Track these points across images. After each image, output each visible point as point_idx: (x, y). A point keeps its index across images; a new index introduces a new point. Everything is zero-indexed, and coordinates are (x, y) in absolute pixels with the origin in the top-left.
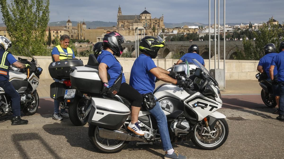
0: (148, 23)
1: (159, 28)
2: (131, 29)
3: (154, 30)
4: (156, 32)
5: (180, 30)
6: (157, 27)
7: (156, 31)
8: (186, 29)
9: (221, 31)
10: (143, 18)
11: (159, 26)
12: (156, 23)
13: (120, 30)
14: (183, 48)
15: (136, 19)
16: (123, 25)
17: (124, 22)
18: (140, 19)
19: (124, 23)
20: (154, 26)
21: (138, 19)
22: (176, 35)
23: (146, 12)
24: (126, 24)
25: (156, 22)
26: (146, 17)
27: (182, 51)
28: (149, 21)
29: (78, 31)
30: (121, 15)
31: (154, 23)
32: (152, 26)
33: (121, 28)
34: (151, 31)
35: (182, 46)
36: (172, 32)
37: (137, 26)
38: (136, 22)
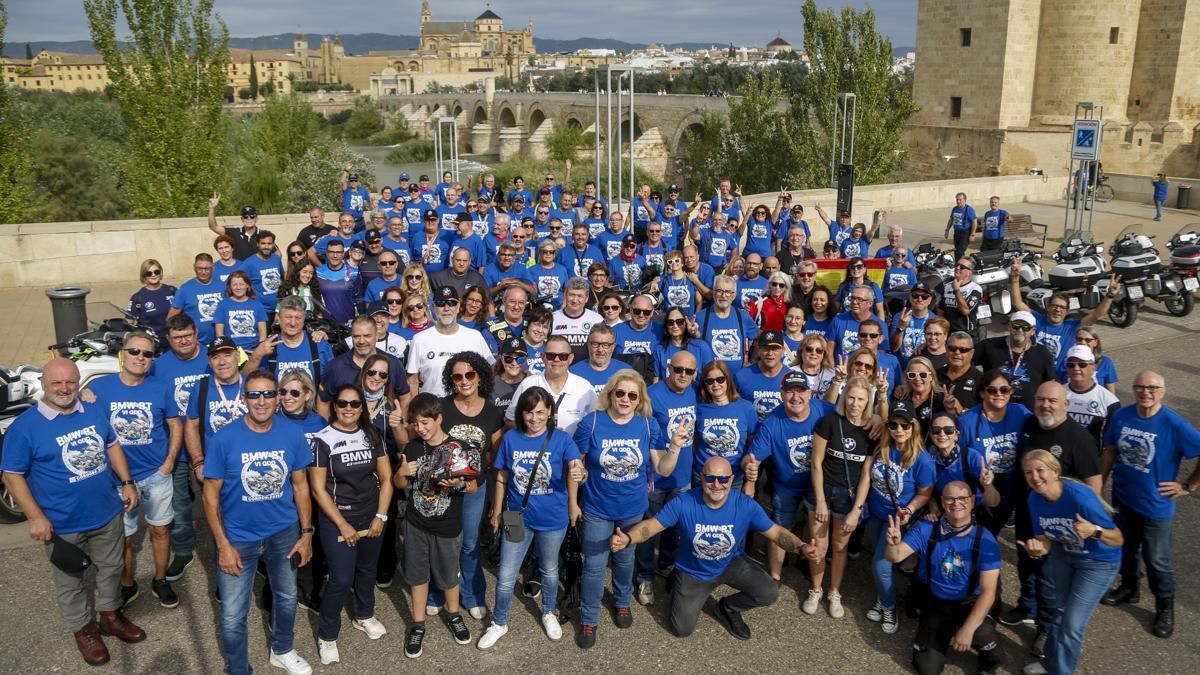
0: (495, 42)
1: (521, 53)
2: (453, 56)
3: (509, 59)
4: (515, 66)
5: (572, 59)
6: (516, 51)
7: (515, 62)
8: (585, 58)
9: (667, 65)
10: (483, 28)
11: (521, 49)
12: (515, 43)
13: (426, 59)
14: (576, 109)
15: (465, 33)
16: (434, 46)
17: (436, 38)
18: (474, 33)
19: (438, 42)
20: (509, 49)
21: (470, 33)
22: (563, 73)
23: (489, 15)
24: (443, 43)
25: (515, 40)
26: (489, 27)
27: (574, 116)
28: (497, 36)
29: (324, 62)
30: (429, 20)
31: (509, 40)
32: (505, 51)
33: (430, 52)
34: (503, 61)
35: (573, 105)
36: (554, 65)
37: (467, 50)
38: (467, 39)
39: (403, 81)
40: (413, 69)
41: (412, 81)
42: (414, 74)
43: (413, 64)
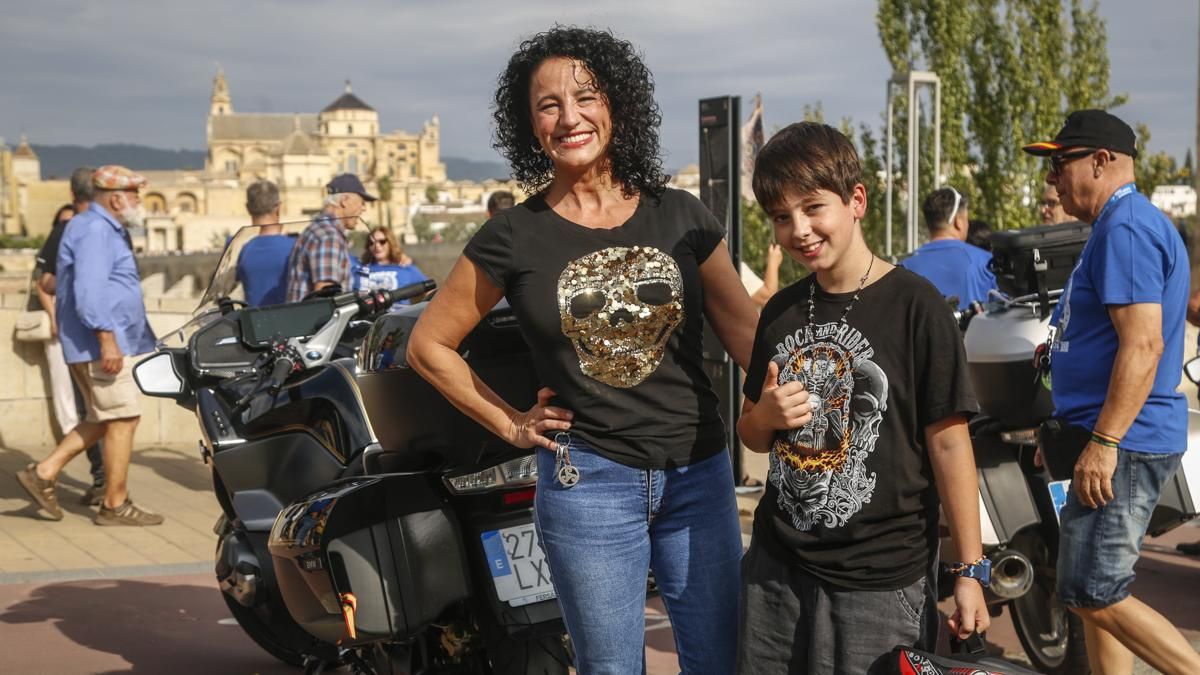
0: (362, 158)
1: (414, 180)
3: (384, 188)
4: (400, 204)
6: (405, 173)
7: (399, 195)
10: (337, 128)
11: (415, 171)
12: (402, 159)
13: (213, 188)
15: (298, 139)
16: (235, 164)
17: (237, 149)
18: (319, 138)
19: (241, 156)
20: (391, 169)
21: (309, 136)
23: (350, 102)
24: (251, 157)
25: (401, 153)
26: (350, 129)
28: (366, 145)
30: (225, 113)
31: (391, 155)
33: (222, 176)
37: (301, 171)
38: (300, 149)
39: (161, 231)
40: (185, 207)
41: (180, 233)
42: (186, 219)
43: (187, 199)
